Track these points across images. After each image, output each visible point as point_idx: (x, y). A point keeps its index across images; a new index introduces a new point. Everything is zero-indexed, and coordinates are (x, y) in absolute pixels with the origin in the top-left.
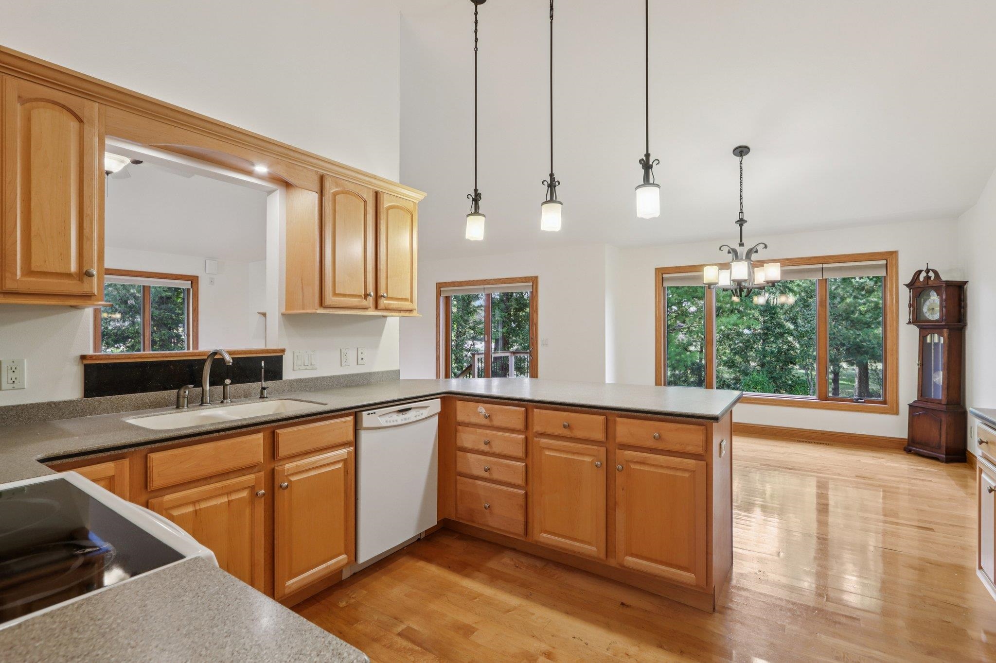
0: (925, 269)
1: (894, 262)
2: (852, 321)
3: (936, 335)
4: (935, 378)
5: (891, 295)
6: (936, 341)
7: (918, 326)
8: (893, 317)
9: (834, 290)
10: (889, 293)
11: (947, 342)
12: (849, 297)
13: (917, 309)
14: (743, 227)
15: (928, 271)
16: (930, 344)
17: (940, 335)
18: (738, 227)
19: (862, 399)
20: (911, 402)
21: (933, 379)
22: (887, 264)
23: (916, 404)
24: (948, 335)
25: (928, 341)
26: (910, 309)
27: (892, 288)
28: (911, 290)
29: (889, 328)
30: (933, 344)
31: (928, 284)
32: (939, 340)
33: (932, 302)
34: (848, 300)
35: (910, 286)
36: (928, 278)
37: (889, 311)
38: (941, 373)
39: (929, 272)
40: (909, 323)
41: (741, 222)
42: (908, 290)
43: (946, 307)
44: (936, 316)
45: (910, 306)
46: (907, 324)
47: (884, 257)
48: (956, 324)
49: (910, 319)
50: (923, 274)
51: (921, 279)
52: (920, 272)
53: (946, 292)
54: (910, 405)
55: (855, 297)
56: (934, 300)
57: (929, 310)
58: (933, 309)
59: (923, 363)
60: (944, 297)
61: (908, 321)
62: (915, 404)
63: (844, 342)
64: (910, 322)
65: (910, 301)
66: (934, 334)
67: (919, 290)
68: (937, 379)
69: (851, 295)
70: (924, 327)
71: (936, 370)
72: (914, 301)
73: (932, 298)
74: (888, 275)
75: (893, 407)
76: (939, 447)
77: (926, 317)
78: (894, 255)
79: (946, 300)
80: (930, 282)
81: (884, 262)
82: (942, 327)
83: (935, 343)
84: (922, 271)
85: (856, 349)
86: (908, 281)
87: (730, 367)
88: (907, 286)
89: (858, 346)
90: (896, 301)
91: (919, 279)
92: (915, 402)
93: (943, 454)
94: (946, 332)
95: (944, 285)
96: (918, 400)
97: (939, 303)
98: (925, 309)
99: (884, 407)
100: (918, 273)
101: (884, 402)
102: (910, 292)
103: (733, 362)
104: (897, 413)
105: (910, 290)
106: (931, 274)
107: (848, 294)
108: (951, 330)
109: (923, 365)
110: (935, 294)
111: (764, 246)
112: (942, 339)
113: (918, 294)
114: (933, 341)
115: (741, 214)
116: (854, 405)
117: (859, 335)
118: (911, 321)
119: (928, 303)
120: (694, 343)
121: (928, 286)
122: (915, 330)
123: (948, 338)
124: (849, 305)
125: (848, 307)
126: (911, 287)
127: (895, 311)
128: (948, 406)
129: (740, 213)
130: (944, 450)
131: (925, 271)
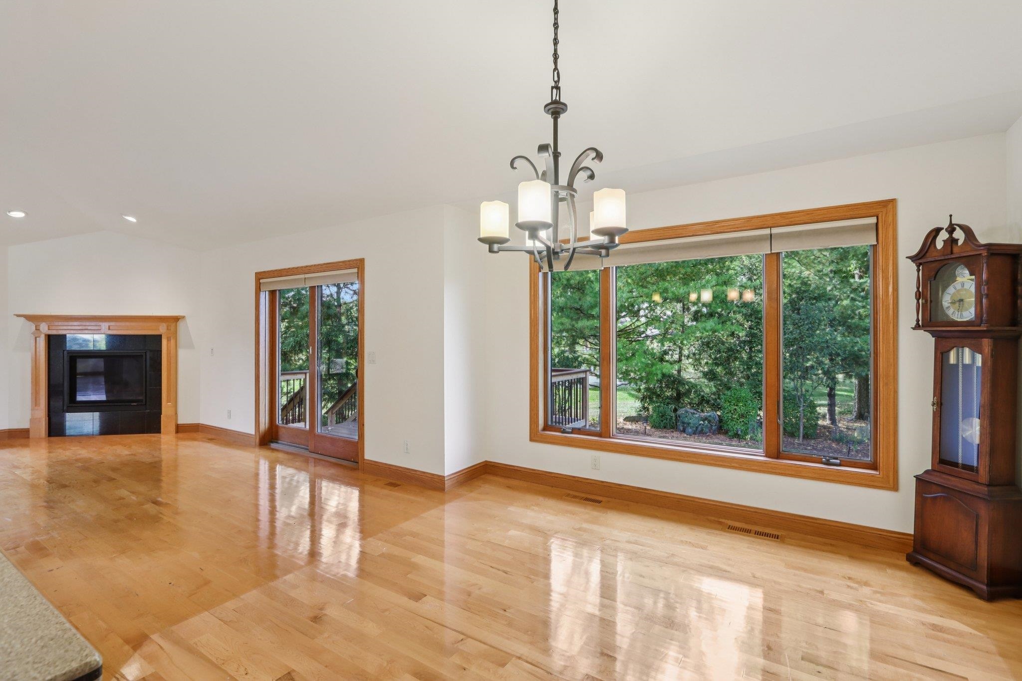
0: (945, 225)
1: (890, 219)
2: (849, 327)
3: (967, 351)
4: (964, 430)
5: (886, 279)
6: (967, 360)
7: (933, 334)
8: (887, 316)
9: (830, 291)
10: (881, 275)
11: (989, 363)
12: (846, 299)
13: (931, 301)
14: (560, 121)
15: (951, 229)
16: (957, 366)
17: (976, 349)
18: (549, 119)
19: (836, 459)
20: (920, 472)
21: (960, 433)
22: (877, 224)
23: (927, 476)
24: (992, 350)
25: (952, 360)
26: (918, 302)
27: (887, 266)
28: (921, 268)
29: (881, 337)
30: (960, 365)
31: (952, 253)
32: (973, 359)
33: (959, 287)
34: (846, 302)
35: (918, 259)
36: (952, 241)
37: (881, 305)
38: (976, 422)
39: (954, 229)
40: (917, 327)
41: (556, 109)
42: (914, 266)
43: (987, 296)
44: (969, 314)
45: (918, 296)
46: (914, 329)
47: (873, 211)
48: (1008, 328)
49: (918, 320)
50: (944, 236)
51: (939, 244)
52: (937, 231)
53: (987, 266)
54: (918, 479)
55: (853, 300)
56: (963, 284)
57: (953, 303)
58: (961, 300)
59: (943, 401)
60: (984, 276)
61: (914, 324)
62: (928, 478)
63: (839, 351)
64: (919, 326)
65: (918, 288)
66: (963, 347)
67: (934, 265)
68: (968, 433)
69: (849, 296)
70: (944, 334)
71: (967, 415)
72: (924, 286)
73: (959, 279)
74: (880, 242)
75: (888, 477)
76: (974, 566)
77: (947, 316)
78: (890, 206)
79: (988, 282)
80: (955, 250)
81: (873, 220)
82: (980, 335)
83: (964, 366)
84: (942, 229)
85: (853, 359)
86: (915, 250)
87: (710, 380)
88: (913, 258)
89: (856, 355)
90: (893, 288)
91: (935, 246)
92: (927, 472)
93: (982, 583)
94: (987, 344)
95: (985, 254)
96: (933, 470)
97: (973, 289)
98: (946, 300)
99: (873, 476)
100: (934, 234)
101: (874, 466)
102: (918, 271)
103: (714, 374)
104: (895, 488)
105: (918, 267)
106: (959, 235)
107: (845, 295)
108: (997, 340)
109: (941, 404)
110: (967, 272)
111: (594, 154)
112: (979, 358)
113: (933, 273)
114: (960, 361)
115: (555, 91)
116: (822, 469)
117: (857, 342)
118: (920, 323)
119: (951, 290)
120: (670, 353)
121: (953, 256)
122: (927, 341)
123: (992, 356)
124: (845, 308)
125: (844, 311)
126: (921, 261)
127: (891, 306)
128: (991, 488)
129: (552, 88)
130: (984, 573)
131: (946, 230)
